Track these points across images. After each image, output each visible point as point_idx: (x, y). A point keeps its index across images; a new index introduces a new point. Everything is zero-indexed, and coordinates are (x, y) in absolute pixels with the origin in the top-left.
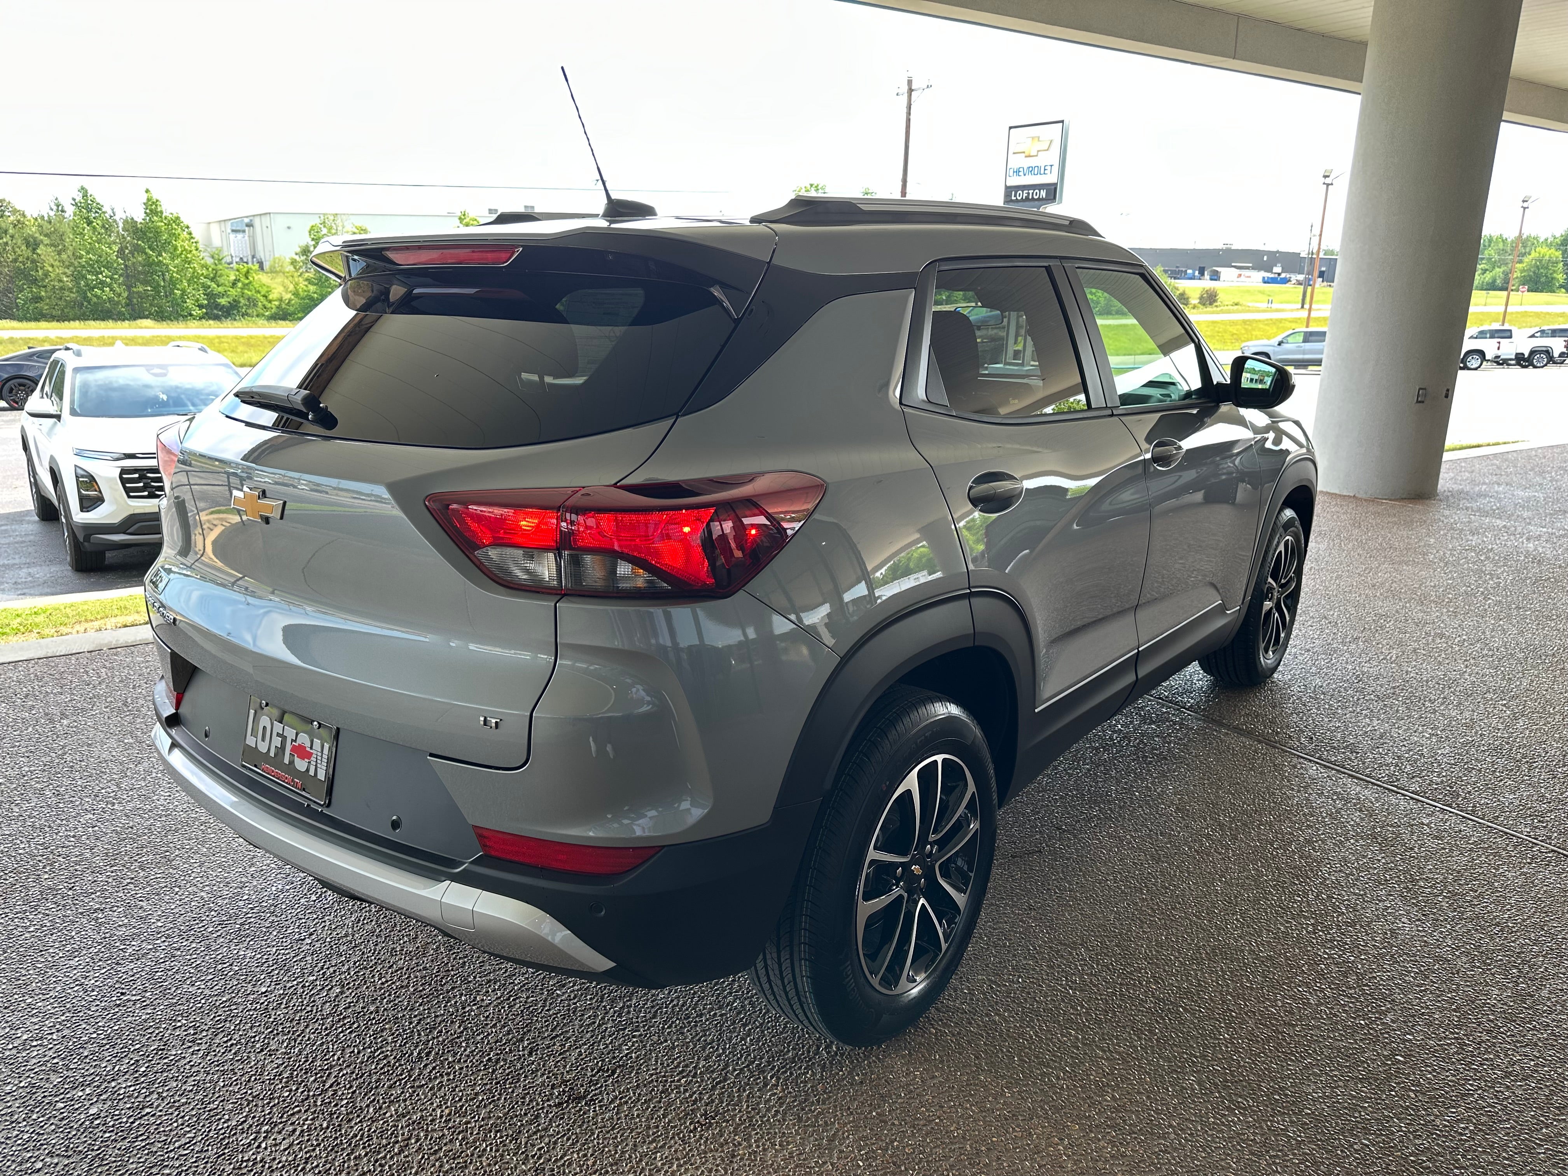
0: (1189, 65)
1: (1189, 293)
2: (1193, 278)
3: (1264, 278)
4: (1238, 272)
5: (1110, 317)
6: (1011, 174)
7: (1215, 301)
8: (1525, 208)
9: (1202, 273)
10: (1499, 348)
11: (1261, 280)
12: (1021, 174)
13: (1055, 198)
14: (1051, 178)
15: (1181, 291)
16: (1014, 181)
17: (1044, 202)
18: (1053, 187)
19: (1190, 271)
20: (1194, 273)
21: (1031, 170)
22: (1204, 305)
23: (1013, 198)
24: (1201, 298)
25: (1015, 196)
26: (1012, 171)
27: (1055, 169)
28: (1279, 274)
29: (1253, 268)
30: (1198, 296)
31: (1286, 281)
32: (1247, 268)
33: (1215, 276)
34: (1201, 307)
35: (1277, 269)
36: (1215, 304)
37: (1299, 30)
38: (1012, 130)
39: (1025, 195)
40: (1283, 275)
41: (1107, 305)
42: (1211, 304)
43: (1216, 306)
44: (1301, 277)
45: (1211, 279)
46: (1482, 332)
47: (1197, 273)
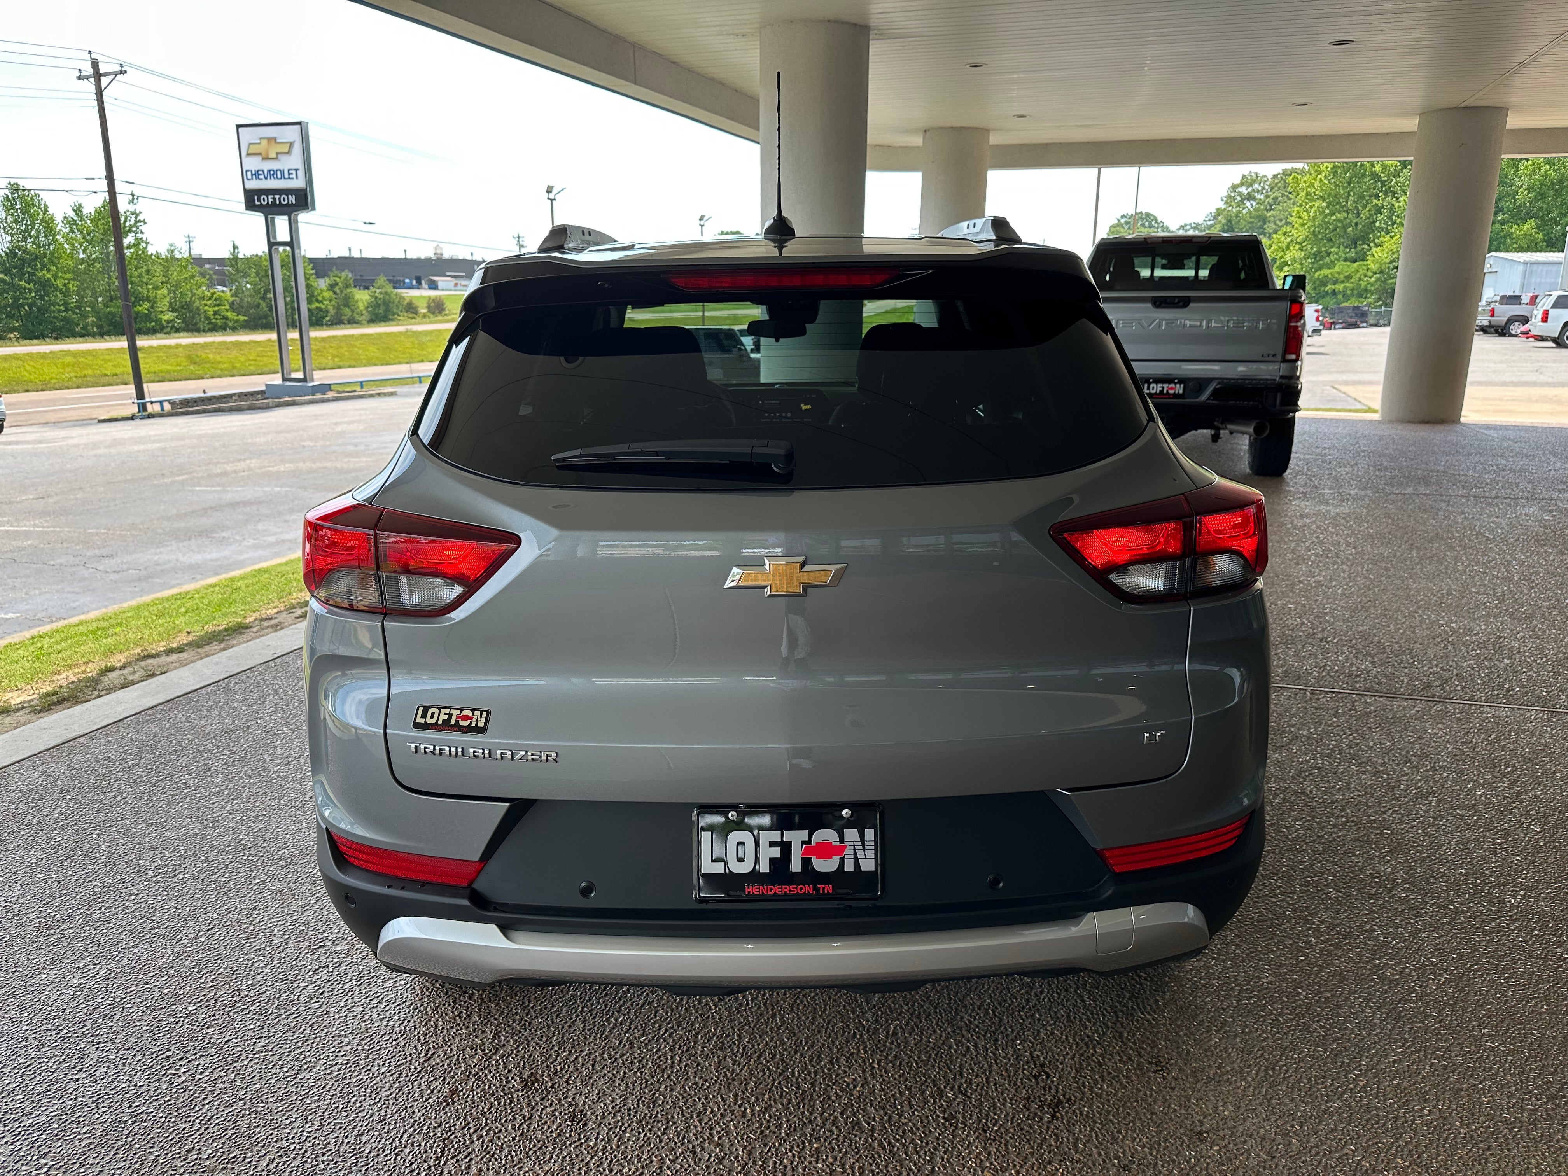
0: (590, 86)
1: (416, 303)
2: (411, 287)
4: (454, 281)
5: (343, 326)
6: (249, 177)
7: (443, 310)
8: (702, 226)
9: (419, 281)
12: (262, 177)
13: (307, 204)
14: (298, 183)
15: (407, 300)
16: (253, 185)
17: (295, 208)
18: (302, 193)
19: (407, 281)
20: (411, 282)
21: (272, 174)
22: (433, 313)
23: (257, 203)
24: (429, 307)
25: (259, 200)
26: (249, 174)
27: (301, 173)
29: (466, 277)
30: (425, 305)
32: (461, 277)
33: (434, 286)
34: (432, 316)
36: (444, 313)
37: (674, 63)
38: (240, 129)
39: (270, 200)
41: (337, 313)
42: (440, 312)
43: (446, 315)
45: (430, 288)
47: (414, 282)
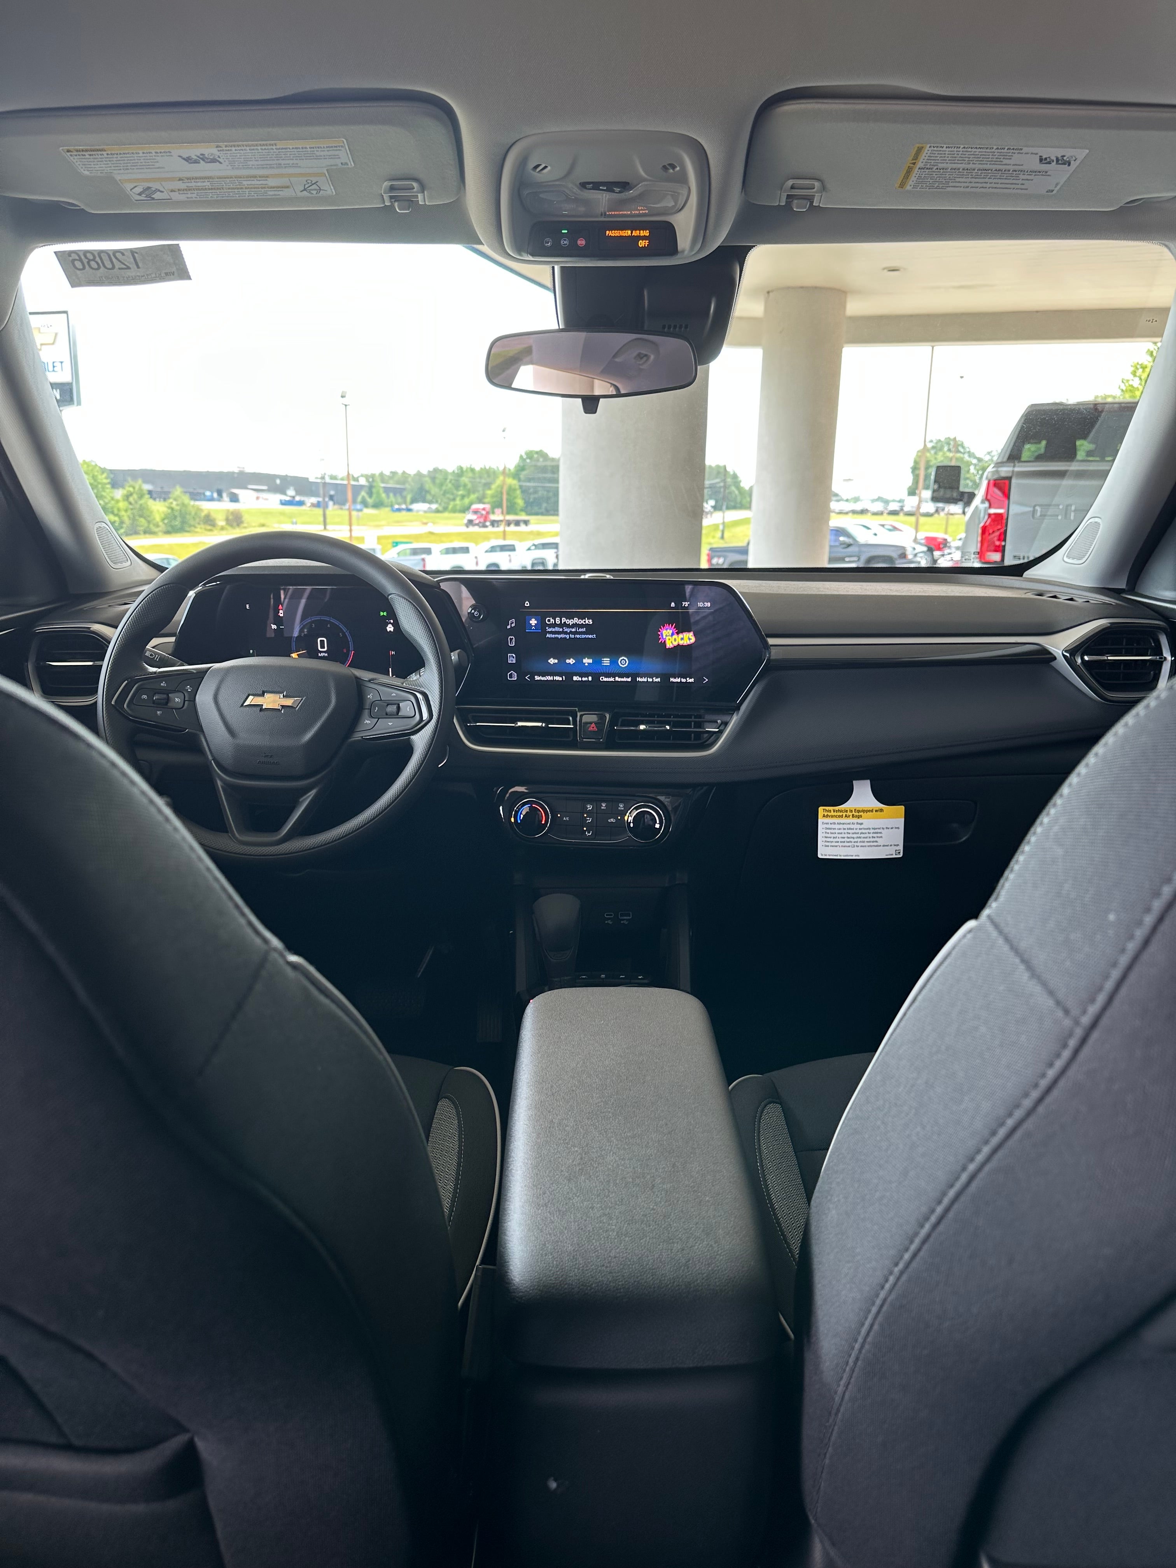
1: (213, 514)
2: (212, 499)
3: (281, 501)
4: (255, 494)
7: (242, 522)
9: (220, 493)
10: (510, 561)
11: (279, 502)
13: (73, 400)
14: (66, 376)
15: (205, 512)
18: (70, 388)
19: (208, 493)
20: (212, 495)
22: (232, 526)
24: (227, 520)
27: (66, 365)
28: (294, 497)
29: (269, 491)
30: (224, 517)
31: (301, 503)
32: (263, 491)
33: (234, 499)
34: (230, 528)
35: (291, 492)
36: (242, 526)
40: (298, 498)
41: (132, 524)
42: (238, 525)
43: (245, 528)
44: (314, 500)
45: (231, 501)
46: (492, 547)
47: (215, 495)
